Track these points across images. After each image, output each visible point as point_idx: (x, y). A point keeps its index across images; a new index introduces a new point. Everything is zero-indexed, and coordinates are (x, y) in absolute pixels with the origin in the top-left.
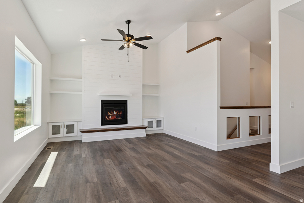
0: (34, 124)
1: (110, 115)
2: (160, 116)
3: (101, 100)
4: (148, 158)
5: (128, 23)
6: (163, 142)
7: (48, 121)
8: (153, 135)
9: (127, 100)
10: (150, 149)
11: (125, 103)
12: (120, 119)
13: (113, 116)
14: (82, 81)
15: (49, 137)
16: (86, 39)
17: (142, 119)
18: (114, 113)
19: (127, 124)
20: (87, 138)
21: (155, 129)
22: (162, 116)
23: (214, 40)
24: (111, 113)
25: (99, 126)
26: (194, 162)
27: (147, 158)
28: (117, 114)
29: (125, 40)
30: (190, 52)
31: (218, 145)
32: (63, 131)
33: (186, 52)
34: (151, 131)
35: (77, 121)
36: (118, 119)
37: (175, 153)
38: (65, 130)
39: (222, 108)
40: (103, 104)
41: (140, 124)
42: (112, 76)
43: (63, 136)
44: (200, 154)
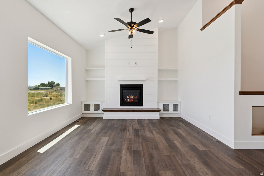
0: (67, 103)
1: (128, 98)
2: (178, 100)
3: (120, 85)
4: (142, 143)
5: (131, 11)
6: (172, 127)
7: (82, 101)
8: (168, 118)
9: (143, 85)
10: (152, 133)
11: (141, 87)
12: (136, 101)
13: (131, 99)
14: (105, 70)
15: (83, 113)
16: (104, 34)
17: (158, 102)
18: (131, 97)
19: (143, 106)
20: (107, 116)
21: (171, 113)
22: (180, 100)
23: (231, 5)
24: (129, 97)
25: (118, 107)
26: (189, 159)
27: (140, 143)
28: (134, 97)
29: (129, 28)
30: (204, 28)
31: (235, 142)
32: (92, 108)
33: (201, 30)
34: (166, 114)
35: (102, 101)
36: (135, 101)
37: (175, 142)
38: (93, 108)
39: (242, 93)
40: (122, 88)
41: (155, 107)
42: (129, 63)
43: (92, 112)
44: (205, 149)
